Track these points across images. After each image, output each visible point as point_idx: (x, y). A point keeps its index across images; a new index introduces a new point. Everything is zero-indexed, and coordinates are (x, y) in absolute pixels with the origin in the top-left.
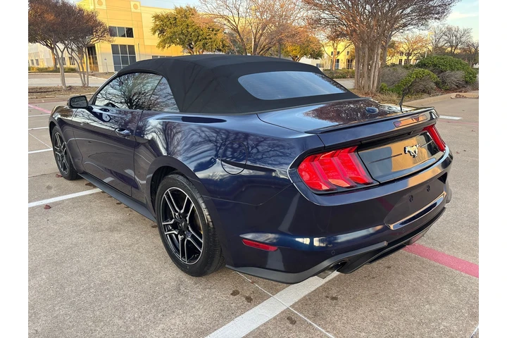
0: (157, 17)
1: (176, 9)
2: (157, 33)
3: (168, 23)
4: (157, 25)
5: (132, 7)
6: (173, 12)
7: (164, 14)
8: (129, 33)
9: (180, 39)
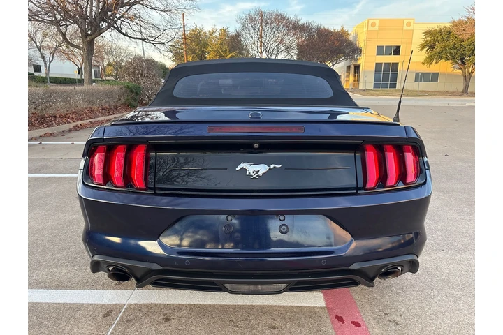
0: (428, 33)
1: (453, 22)
2: (425, 49)
3: (440, 38)
4: (427, 41)
5: (405, 25)
6: (448, 25)
7: (437, 28)
8: (397, 51)
9: (450, 53)
